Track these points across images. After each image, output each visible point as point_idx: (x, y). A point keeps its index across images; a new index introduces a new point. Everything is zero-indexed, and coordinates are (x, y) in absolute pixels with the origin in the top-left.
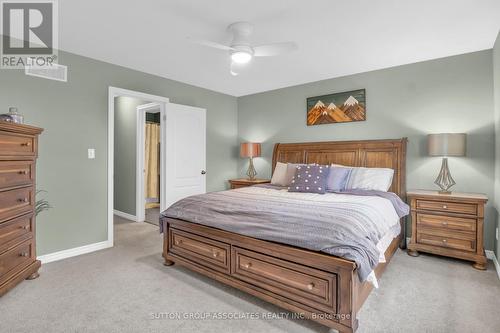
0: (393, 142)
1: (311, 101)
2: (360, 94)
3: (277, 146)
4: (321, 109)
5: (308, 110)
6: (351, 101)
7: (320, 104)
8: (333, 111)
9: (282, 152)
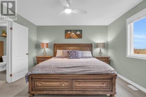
0: (89, 44)
1: (66, 31)
2: (81, 31)
3: (55, 44)
4: (70, 34)
5: (65, 34)
6: (78, 33)
7: (69, 32)
8: (73, 35)
9: (56, 47)
